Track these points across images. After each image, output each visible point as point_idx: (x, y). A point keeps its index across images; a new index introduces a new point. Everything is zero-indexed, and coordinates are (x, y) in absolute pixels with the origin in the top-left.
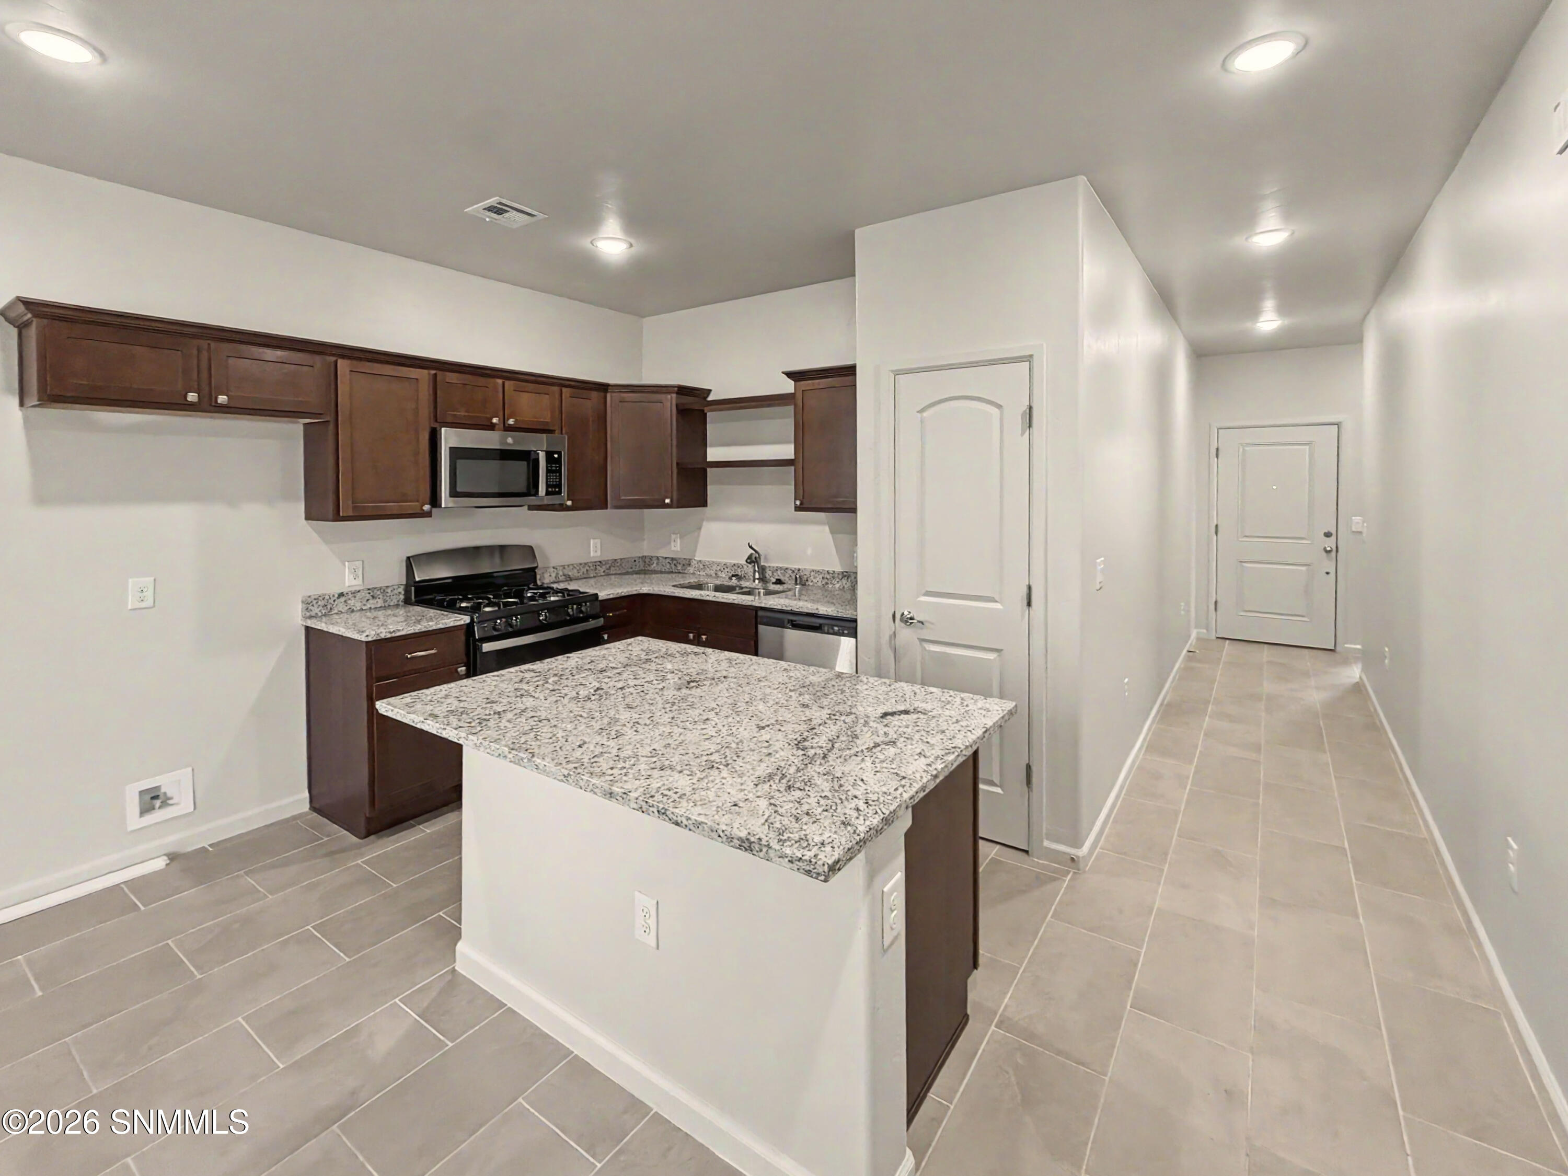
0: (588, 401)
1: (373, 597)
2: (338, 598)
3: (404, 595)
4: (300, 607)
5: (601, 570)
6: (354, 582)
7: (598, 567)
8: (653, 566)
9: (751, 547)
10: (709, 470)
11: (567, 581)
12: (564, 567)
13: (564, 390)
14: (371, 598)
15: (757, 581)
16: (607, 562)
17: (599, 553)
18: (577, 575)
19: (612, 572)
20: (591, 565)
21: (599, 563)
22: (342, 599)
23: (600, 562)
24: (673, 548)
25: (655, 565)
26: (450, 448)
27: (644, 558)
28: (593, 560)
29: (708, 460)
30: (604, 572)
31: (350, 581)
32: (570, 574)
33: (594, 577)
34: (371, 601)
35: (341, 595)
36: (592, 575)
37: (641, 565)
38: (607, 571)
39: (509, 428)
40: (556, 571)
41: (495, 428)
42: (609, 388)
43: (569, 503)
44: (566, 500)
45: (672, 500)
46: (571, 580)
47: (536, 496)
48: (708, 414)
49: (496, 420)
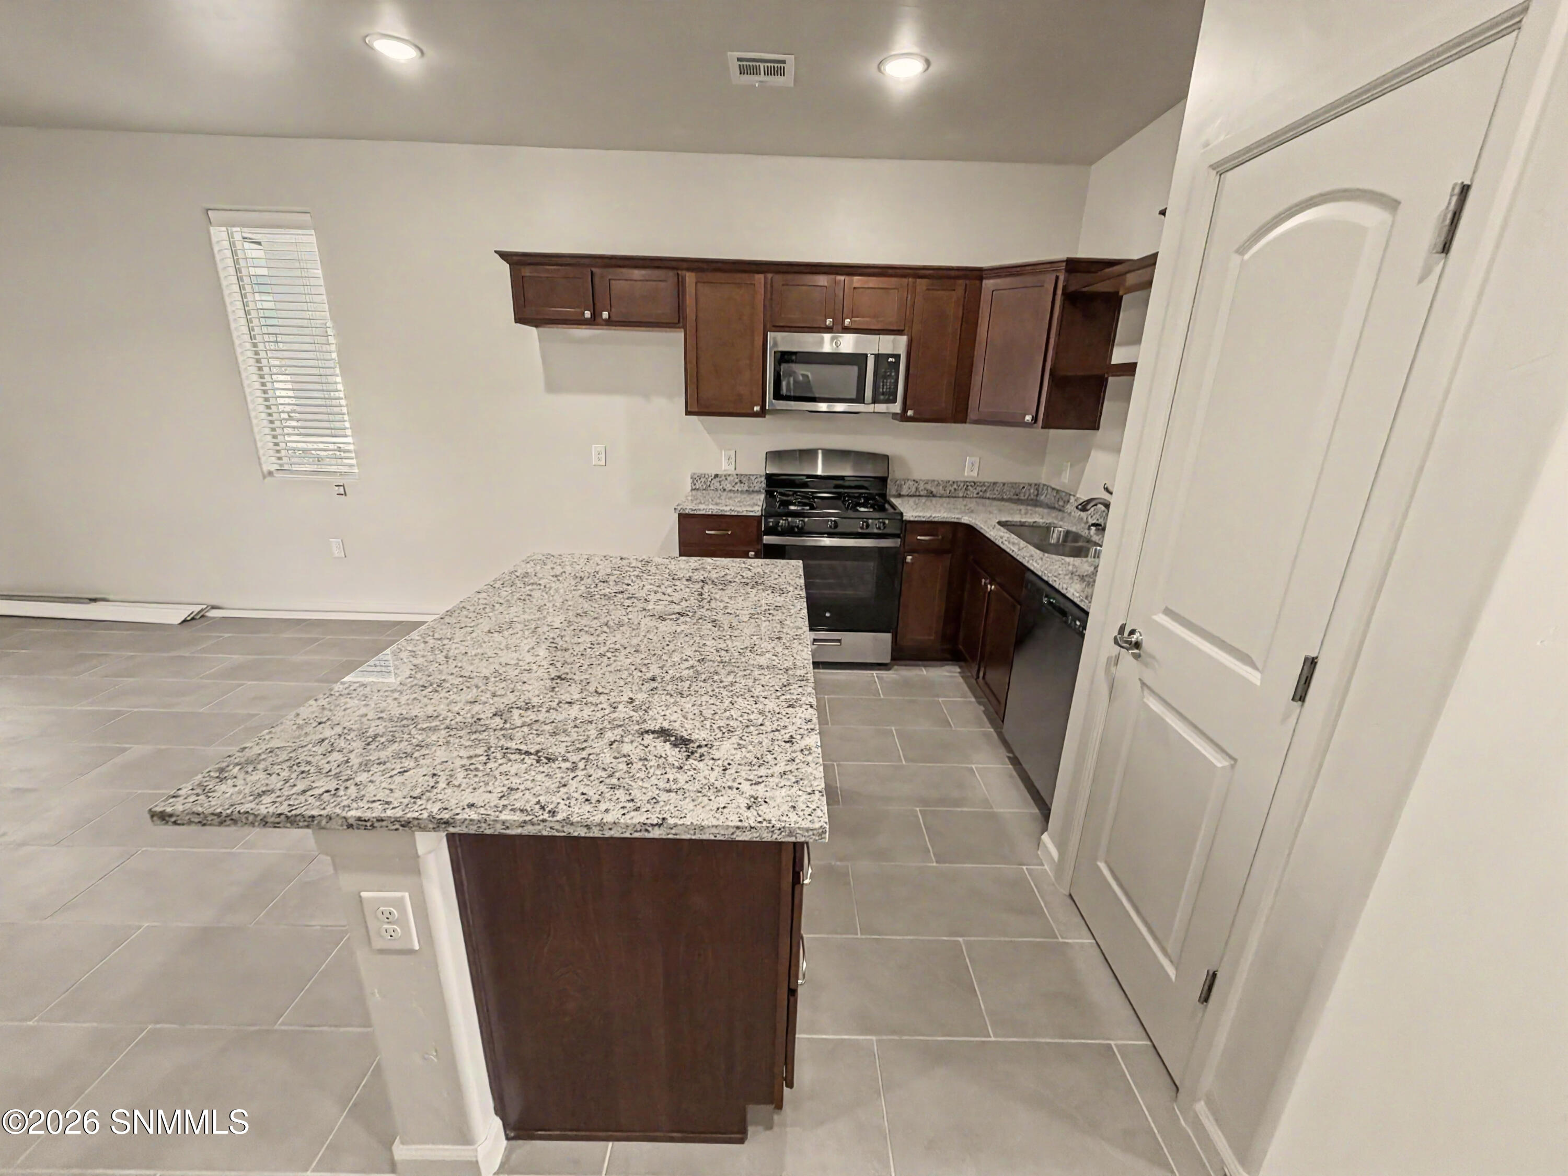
0: (953, 291)
1: (741, 482)
2: (715, 478)
3: (765, 482)
4: (689, 481)
5: (972, 492)
6: (728, 467)
7: (969, 487)
10: (1111, 377)
11: (929, 496)
12: (926, 482)
13: (918, 280)
14: (739, 482)
16: (983, 484)
17: (975, 474)
18: (942, 491)
19: (988, 495)
20: (961, 484)
21: (973, 484)
22: (718, 479)
23: (975, 483)
26: (775, 352)
27: (1037, 486)
28: (967, 480)
29: (1112, 363)
30: (978, 494)
31: (725, 467)
32: (933, 489)
33: (963, 498)
34: (739, 485)
35: (716, 476)
36: (960, 496)
37: (1031, 493)
38: (981, 493)
39: (846, 330)
40: (916, 485)
41: (829, 330)
42: (984, 273)
43: (910, 413)
44: (905, 408)
45: (1035, 419)
46: (934, 496)
47: (864, 403)
48: (1124, 297)
49: (829, 321)
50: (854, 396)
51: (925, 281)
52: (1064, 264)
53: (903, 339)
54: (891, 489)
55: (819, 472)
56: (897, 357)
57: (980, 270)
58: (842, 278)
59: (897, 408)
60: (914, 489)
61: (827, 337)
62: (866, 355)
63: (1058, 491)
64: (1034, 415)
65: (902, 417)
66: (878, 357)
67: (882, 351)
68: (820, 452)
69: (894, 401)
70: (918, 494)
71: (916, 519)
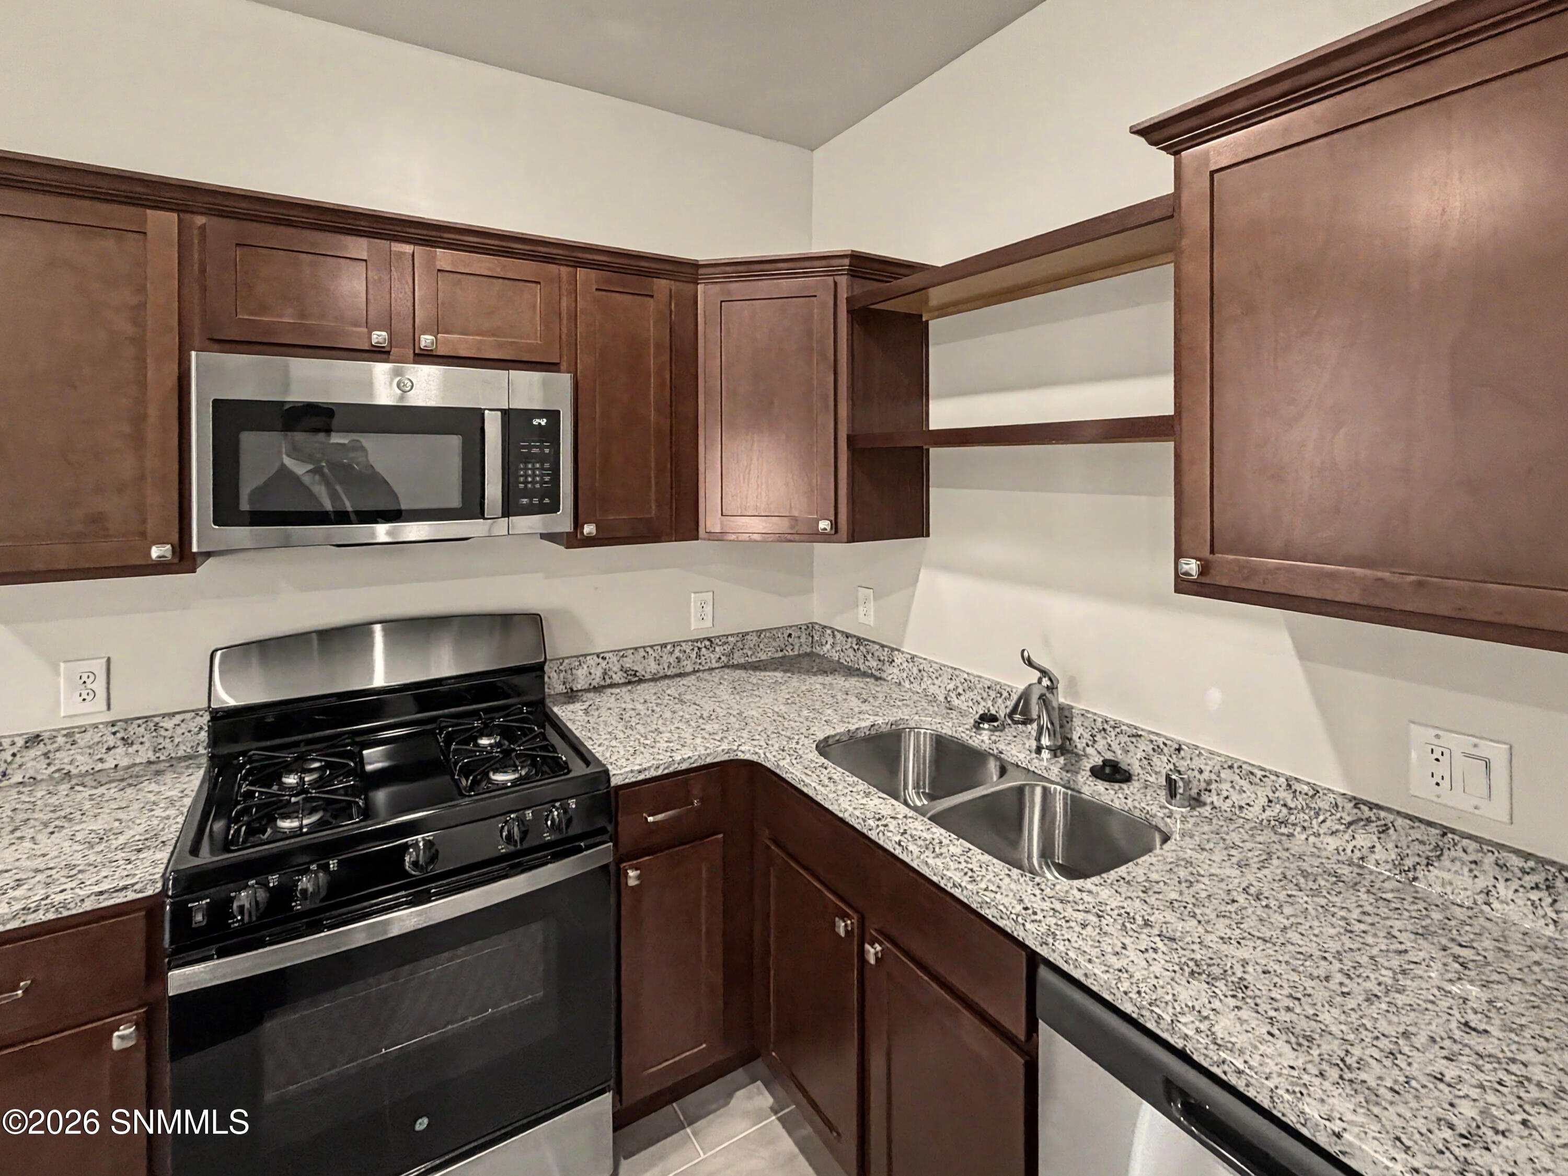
0: (648, 299)
1: (125, 741)
2: (27, 747)
3: (208, 731)
5: (711, 658)
6: (80, 707)
7: (703, 650)
8: (825, 649)
9: (1030, 663)
10: (933, 451)
11: (632, 684)
12: (621, 653)
13: (581, 273)
14: (119, 743)
15: (1045, 754)
16: (724, 638)
17: (708, 623)
18: (653, 667)
19: (733, 662)
20: (687, 647)
21: (707, 643)
22: (37, 749)
23: (709, 639)
24: (862, 619)
25: (828, 646)
26: (217, 403)
27: (810, 628)
29: (931, 428)
30: (719, 659)
32: (637, 667)
33: (695, 672)
34: (121, 750)
35: (35, 740)
36: (689, 669)
37: (801, 645)
38: (724, 658)
39: (425, 357)
40: (604, 664)
41: (379, 354)
42: (701, 271)
43: (589, 529)
44: (578, 524)
45: (835, 525)
46: (641, 681)
47: (482, 515)
48: (930, 322)
49: (379, 337)
50: (455, 502)
51: (593, 274)
52: (847, 261)
53: (564, 380)
54: (554, 682)
55: (379, 680)
56: (553, 416)
57: (694, 266)
58: (408, 248)
59: (562, 521)
60: (598, 673)
61: (381, 370)
62: (478, 414)
63: (860, 641)
64: (833, 518)
65: (574, 540)
66: (507, 414)
67: (517, 404)
68: (378, 628)
69: (554, 508)
70: (608, 681)
71: (641, 777)
